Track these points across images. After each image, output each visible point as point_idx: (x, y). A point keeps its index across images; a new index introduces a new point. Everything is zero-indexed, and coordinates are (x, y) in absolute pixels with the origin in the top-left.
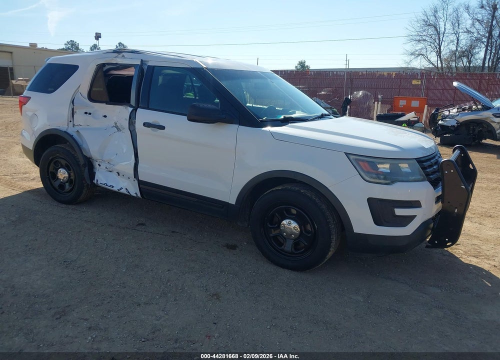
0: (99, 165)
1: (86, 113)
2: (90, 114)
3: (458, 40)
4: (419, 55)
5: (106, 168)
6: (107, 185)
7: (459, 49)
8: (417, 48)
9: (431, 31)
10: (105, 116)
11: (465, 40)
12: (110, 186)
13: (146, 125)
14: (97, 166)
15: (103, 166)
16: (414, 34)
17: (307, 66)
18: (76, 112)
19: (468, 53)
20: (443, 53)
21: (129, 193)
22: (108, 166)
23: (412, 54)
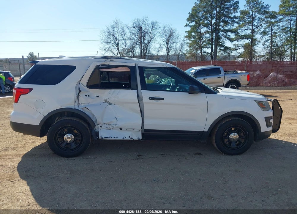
0: (101, 127)
1: (86, 96)
2: (89, 96)
3: (126, 43)
4: (108, 50)
5: (106, 127)
6: (111, 138)
7: (127, 48)
8: (106, 47)
9: (112, 38)
10: (98, 97)
11: (129, 43)
12: (114, 138)
13: (151, 98)
14: (99, 127)
15: (104, 127)
16: (103, 39)
17: (35, 56)
18: (80, 96)
19: (132, 50)
20: (120, 49)
21: (132, 138)
22: (107, 126)
23: (105, 50)
